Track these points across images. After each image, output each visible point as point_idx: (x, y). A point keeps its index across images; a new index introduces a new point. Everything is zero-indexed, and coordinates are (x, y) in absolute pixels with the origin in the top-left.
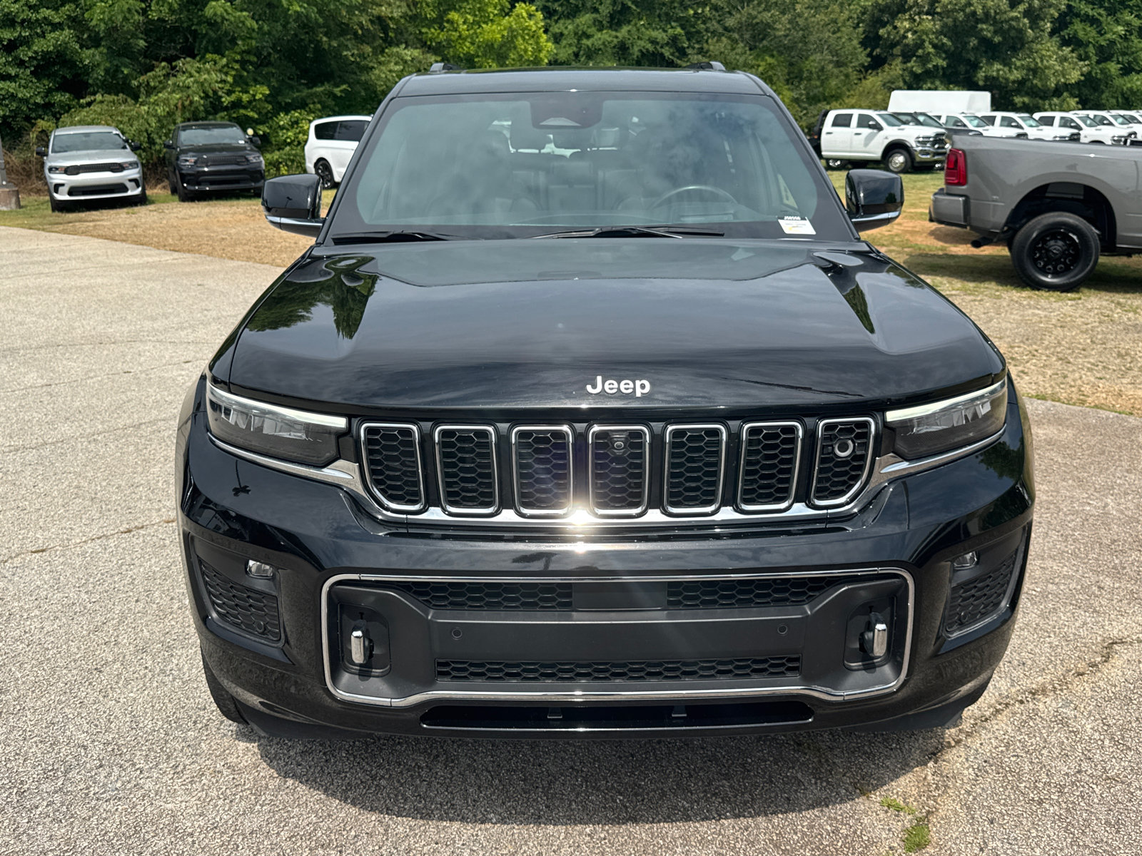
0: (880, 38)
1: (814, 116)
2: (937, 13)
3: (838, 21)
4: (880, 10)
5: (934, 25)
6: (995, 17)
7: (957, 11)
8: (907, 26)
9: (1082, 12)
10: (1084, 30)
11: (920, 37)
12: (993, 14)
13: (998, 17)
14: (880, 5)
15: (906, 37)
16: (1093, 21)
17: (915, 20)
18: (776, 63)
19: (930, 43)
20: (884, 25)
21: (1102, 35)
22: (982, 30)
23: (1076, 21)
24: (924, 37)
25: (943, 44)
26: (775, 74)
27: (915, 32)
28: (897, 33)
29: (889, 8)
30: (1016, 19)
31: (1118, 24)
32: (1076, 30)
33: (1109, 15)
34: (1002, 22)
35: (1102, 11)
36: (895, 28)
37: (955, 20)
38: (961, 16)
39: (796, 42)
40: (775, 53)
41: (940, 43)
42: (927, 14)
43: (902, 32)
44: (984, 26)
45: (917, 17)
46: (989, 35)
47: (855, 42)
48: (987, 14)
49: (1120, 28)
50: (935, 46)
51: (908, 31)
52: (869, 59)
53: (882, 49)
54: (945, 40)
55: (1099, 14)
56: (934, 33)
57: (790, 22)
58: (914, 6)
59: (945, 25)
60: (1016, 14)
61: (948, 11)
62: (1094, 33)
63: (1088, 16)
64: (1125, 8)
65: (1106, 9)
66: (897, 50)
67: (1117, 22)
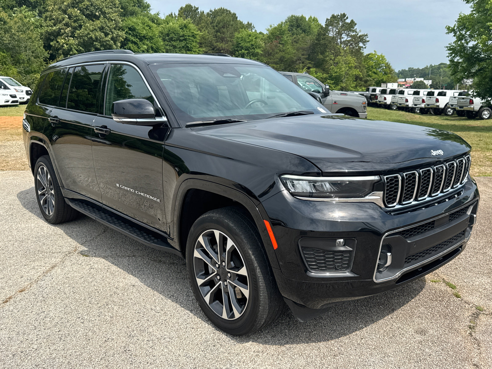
0: (51, 46)
1: (30, 80)
2: (76, 37)
3: (32, 38)
4: (49, 34)
5: (75, 41)
6: (100, 40)
7: (84, 36)
8: (64, 41)
9: (131, 40)
10: (133, 46)
11: (70, 46)
12: (99, 38)
13: (101, 40)
14: (49, 32)
15: (64, 46)
16: (135, 43)
17: (66, 40)
18: (6, 56)
19: (75, 49)
20: (52, 41)
21: (139, 49)
22: (96, 44)
23: (129, 43)
24: (72, 46)
25: (80, 50)
26: (7, 61)
27: (67, 44)
28: (59, 44)
29: (53, 34)
30: (108, 41)
31: (144, 45)
32: (130, 46)
33: (140, 41)
34: (103, 42)
35: (137, 39)
36: (58, 42)
37: (84, 40)
38: (86, 38)
39: (15, 47)
40: (5, 51)
41: (79, 49)
42: (71, 37)
43: (61, 44)
44: (96, 43)
45: (66, 38)
46: (99, 47)
47: (42, 48)
48: (96, 38)
49: (145, 46)
50: (77, 50)
51: (64, 44)
52: (49, 55)
53: (52, 51)
54: (81, 48)
55: (137, 41)
56: (75, 45)
57: (10, 37)
58: (64, 34)
59: (79, 42)
60: (108, 39)
61: (80, 36)
62: (136, 48)
63: (133, 41)
64: (145, 39)
65: (139, 39)
66: (60, 52)
67: (144, 44)
